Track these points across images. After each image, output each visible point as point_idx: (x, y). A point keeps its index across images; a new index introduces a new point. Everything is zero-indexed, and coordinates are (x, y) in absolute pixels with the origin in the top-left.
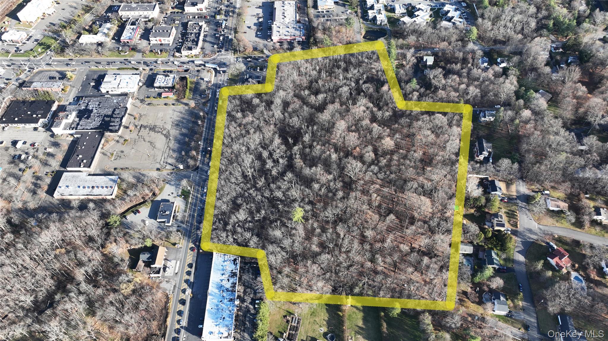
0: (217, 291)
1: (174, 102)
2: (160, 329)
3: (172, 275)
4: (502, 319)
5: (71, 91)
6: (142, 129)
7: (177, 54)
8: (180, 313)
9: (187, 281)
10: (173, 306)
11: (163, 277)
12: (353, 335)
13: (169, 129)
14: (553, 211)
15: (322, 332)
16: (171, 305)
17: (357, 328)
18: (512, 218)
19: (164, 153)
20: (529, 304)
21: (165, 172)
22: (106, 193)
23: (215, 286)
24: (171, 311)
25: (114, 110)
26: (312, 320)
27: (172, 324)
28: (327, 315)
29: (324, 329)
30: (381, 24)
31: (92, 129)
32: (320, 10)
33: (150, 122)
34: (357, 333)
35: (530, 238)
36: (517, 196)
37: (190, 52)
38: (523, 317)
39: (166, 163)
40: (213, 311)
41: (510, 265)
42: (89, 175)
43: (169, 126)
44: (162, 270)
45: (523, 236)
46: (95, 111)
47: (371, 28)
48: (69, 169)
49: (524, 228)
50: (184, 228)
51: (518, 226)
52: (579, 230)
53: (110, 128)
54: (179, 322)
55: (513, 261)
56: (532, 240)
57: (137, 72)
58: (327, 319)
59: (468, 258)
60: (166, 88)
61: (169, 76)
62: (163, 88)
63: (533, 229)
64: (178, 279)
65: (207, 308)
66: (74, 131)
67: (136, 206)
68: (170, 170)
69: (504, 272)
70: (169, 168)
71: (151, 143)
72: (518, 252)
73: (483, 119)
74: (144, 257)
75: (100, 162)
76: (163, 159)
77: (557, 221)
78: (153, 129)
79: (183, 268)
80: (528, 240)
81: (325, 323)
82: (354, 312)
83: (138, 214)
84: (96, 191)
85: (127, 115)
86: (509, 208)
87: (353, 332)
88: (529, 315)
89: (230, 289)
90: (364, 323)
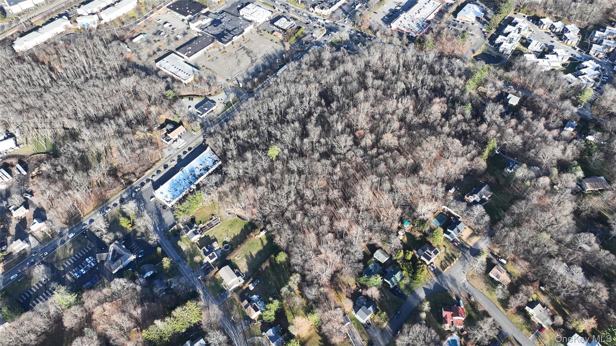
0: (188, 171)
1: (278, 42)
2: (140, 173)
3: (175, 148)
4: (358, 324)
5: (223, 5)
6: (242, 49)
7: (312, 9)
8: (159, 172)
9: (179, 156)
10: (159, 166)
11: (170, 146)
12: (242, 256)
14: (492, 279)
15: (225, 240)
16: (158, 164)
17: (249, 254)
18: (448, 261)
19: (241, 71)
20: (391, 331)
21: (230, 84)
22: (183, 78)
23: (190, 168)
24: (154, 168)
25: (235, 29)
26: (226, 229)
27: (148, 175)
28: (239, 233)
29: (228, 239)
30: (503, 52)
31: (211, 34)
32: (457, 19)
33: (251, 47)
34: (246, 257)
35: (447, 285)
36: (471, 247)
37: (321, 10)
38: (376, 335)
39: (236, 79)
40: (175, 182)
41: (406, 293)
42: (185, 62)
43: (259, 56)
44: (172, 141)
45: (442, 280)
46: (223, 24)
47: (490, 52)
48: (178, 53)
49: (450, 275)
50: (208, 124)
51: (446, 270)
52: (502, 309)
53: (222, 39)
54: (153, 176)
55: (413, 292)
56: (447, 288)
57: (273, 10)
58: (236, 234)
59: (378, 265)
60: (282, 29)
61: (290, 21)
62: (280, 28)
63: (457, 280)
64: (176, 152)
65: (173, 178)
66: (201, 31)
67: (194, 95)
69: (395, 294)
70: (234, 83)
71: (239, 61)
72: (425, 289)
73: (508, 170)
74: (169, 127)
75: (199, 58)
76: (237, 75)
77: (488, 289)
78: (248, 53)
79: (185, 148)
80: (444, 286)
81: (232, 236)
82: (257, 243)
83: (191, 101)
84: (180, 73)
85: (241, 36)
86: (453, 252)
87: (244, 255)
88: (383, 338)
89: (197, 176)
90: (256, 255)
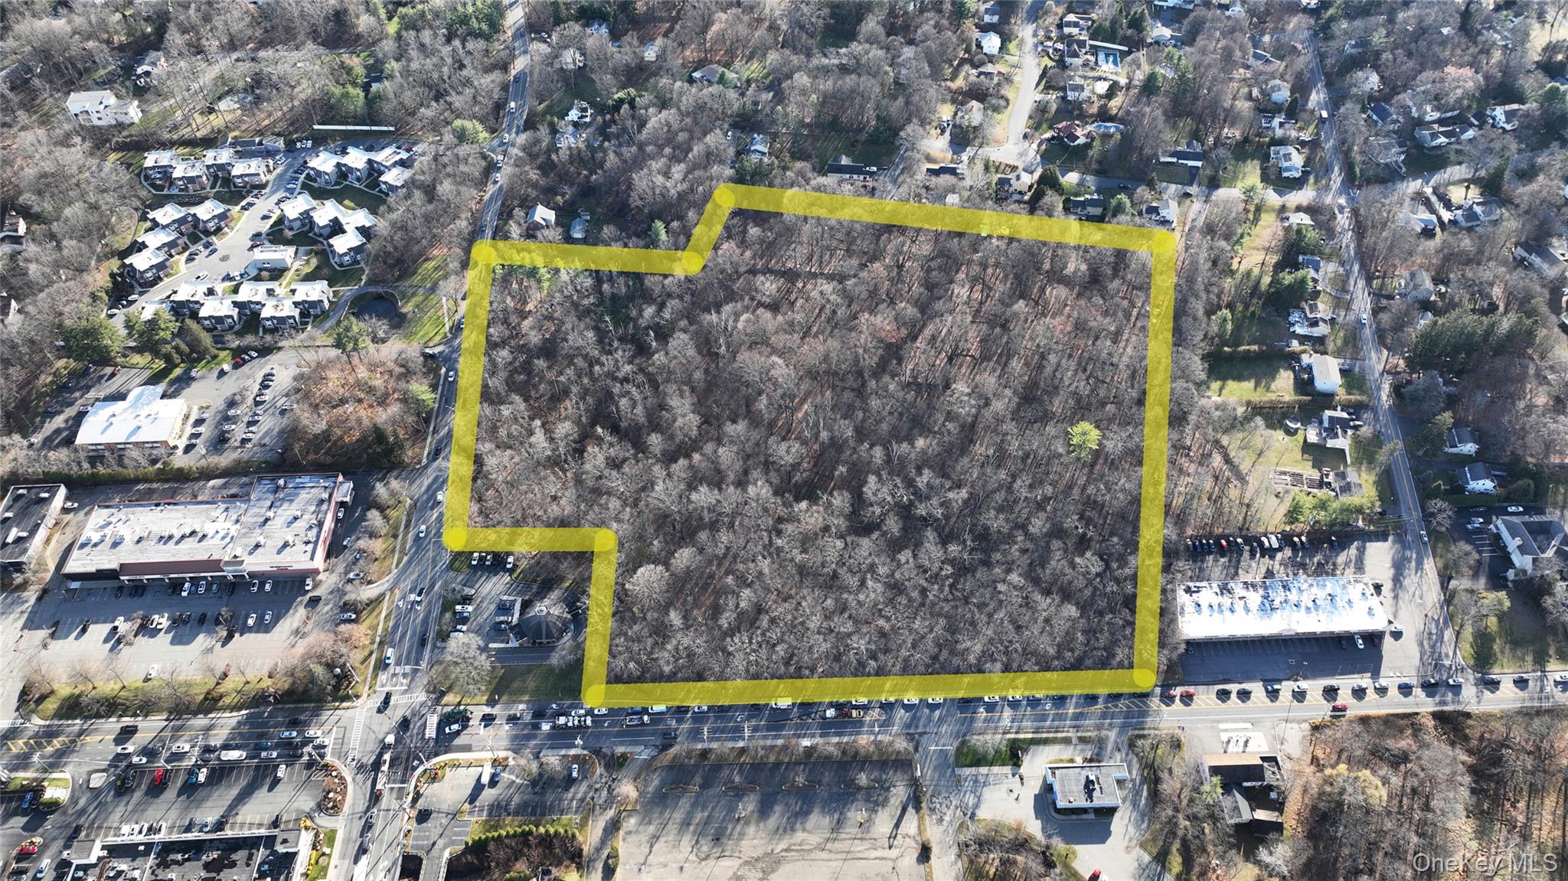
1: (599, 874)
9: (1269, 697)
13: (736, 863)
15: (1285, 437)
19: (848, 858)
21: (932, 833)
23: (1265, 622)
39: (893, 837)
43: (725, 869)
50: (1120, 734)
64: (1271, 719)
68: (921, 820)
70: (915, 823)
76: (879, 853)
79: (1234, 712)
